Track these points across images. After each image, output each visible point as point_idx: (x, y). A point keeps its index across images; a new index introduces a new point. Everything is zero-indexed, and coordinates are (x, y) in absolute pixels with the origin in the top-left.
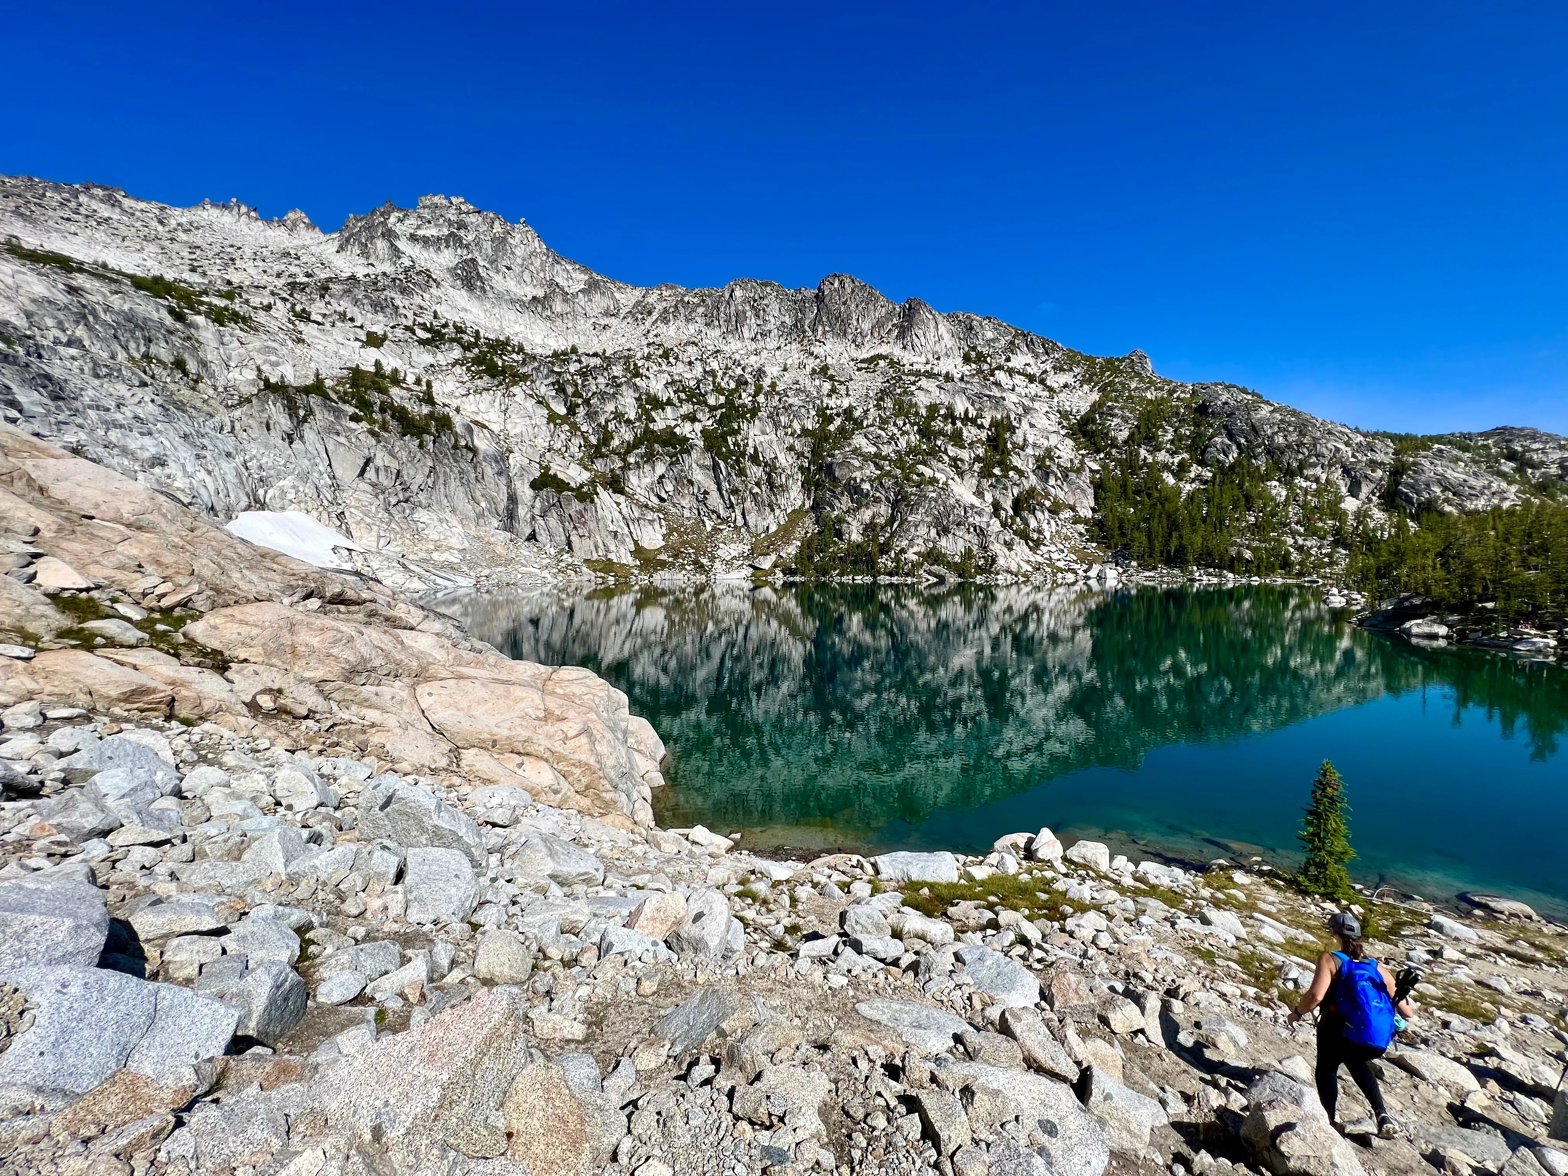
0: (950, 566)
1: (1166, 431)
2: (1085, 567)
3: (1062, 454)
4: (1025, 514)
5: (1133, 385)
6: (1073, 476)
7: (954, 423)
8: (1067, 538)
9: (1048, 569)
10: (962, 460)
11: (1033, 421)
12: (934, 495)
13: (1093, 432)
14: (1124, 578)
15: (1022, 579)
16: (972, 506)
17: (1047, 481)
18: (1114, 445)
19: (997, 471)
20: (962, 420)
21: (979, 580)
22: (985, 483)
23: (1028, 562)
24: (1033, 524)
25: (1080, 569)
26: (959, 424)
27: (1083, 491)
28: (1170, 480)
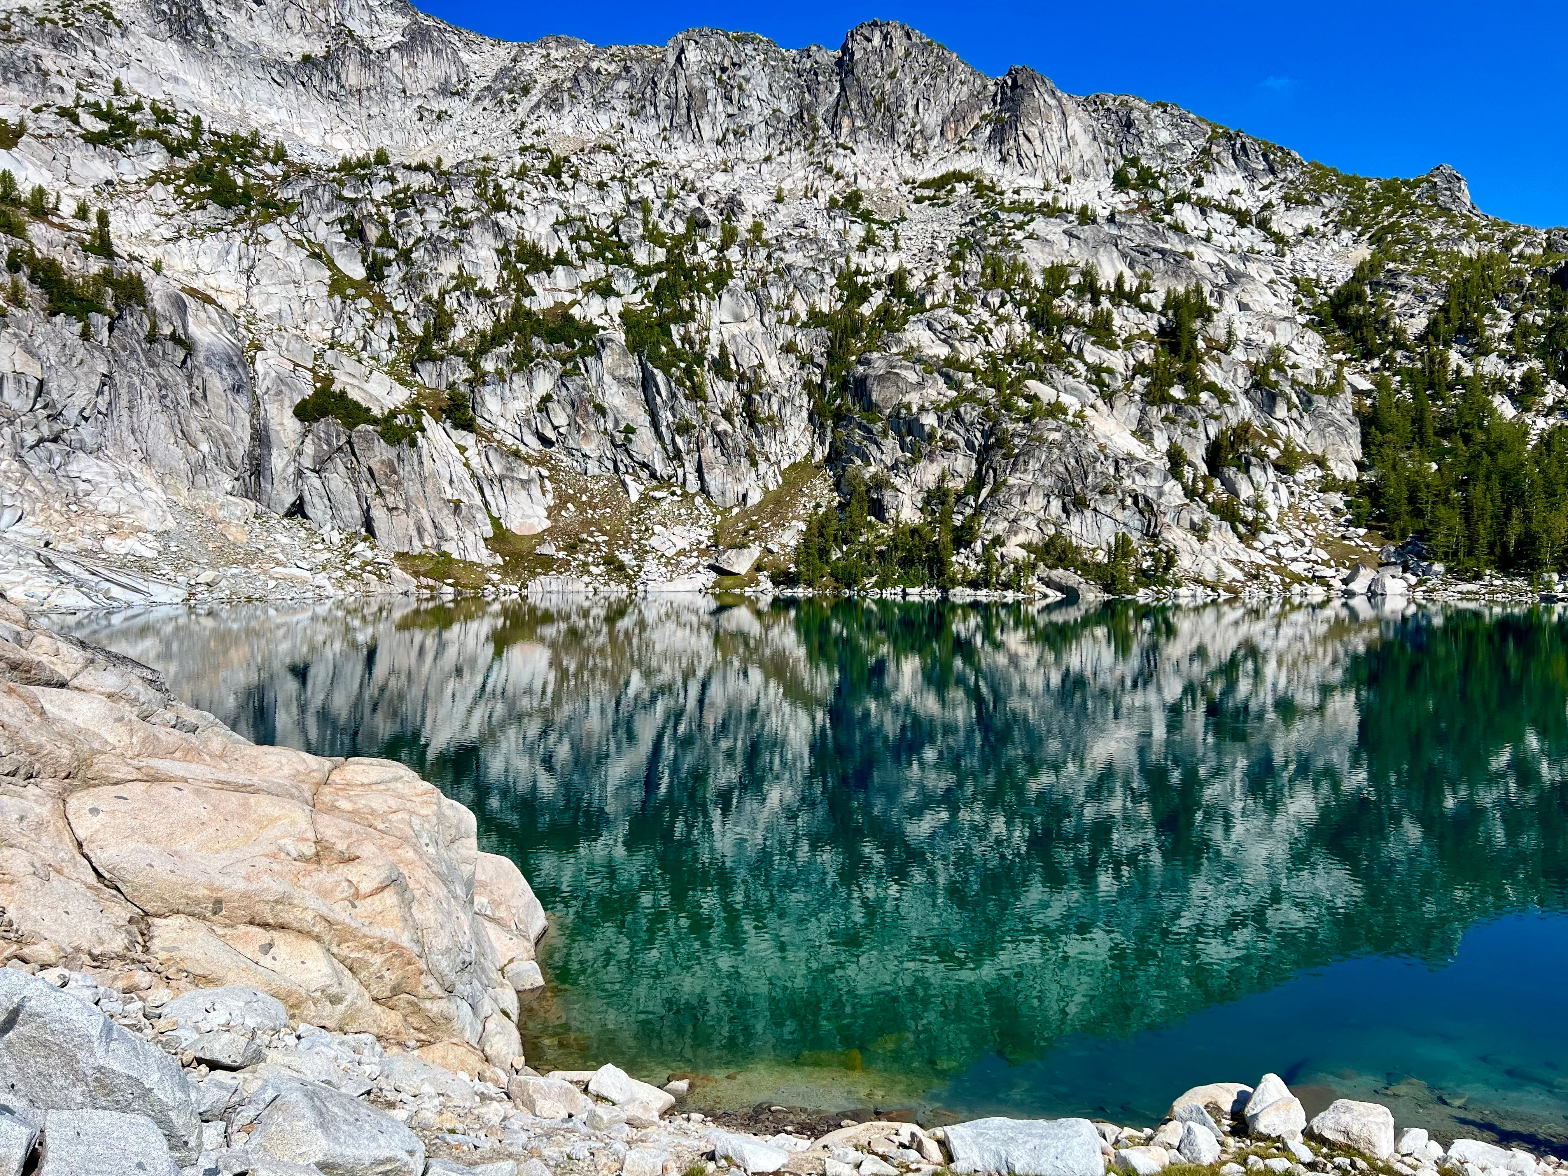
0: (1087, 569)
1: (1499, 318)
2: (1345, 573)
3: (1300, 360)
4: (1231, 472)
5: (1435, 232)
6: (1320, 401)
7: (1095, 302)
8: (1309, 519)
9: (1275, 578)
10: (1110, 371)
11: (1246, 299)
12: (1057, 436)
13: (1360, 319)
14: (1419, 596)
15: (1225, 596)
16: (1130, 458)
17: (1271, 412)
18: (1398, 344)
19: (1177, 392)
20: (1112, 297)
21: (1143, 596)
22: (1155, 414)
23: (1236, 563)
24: (1246, 491)
25: (1335, 576)
26: (1105, 303)
27: (1341, 430)
28: (1507, 410)
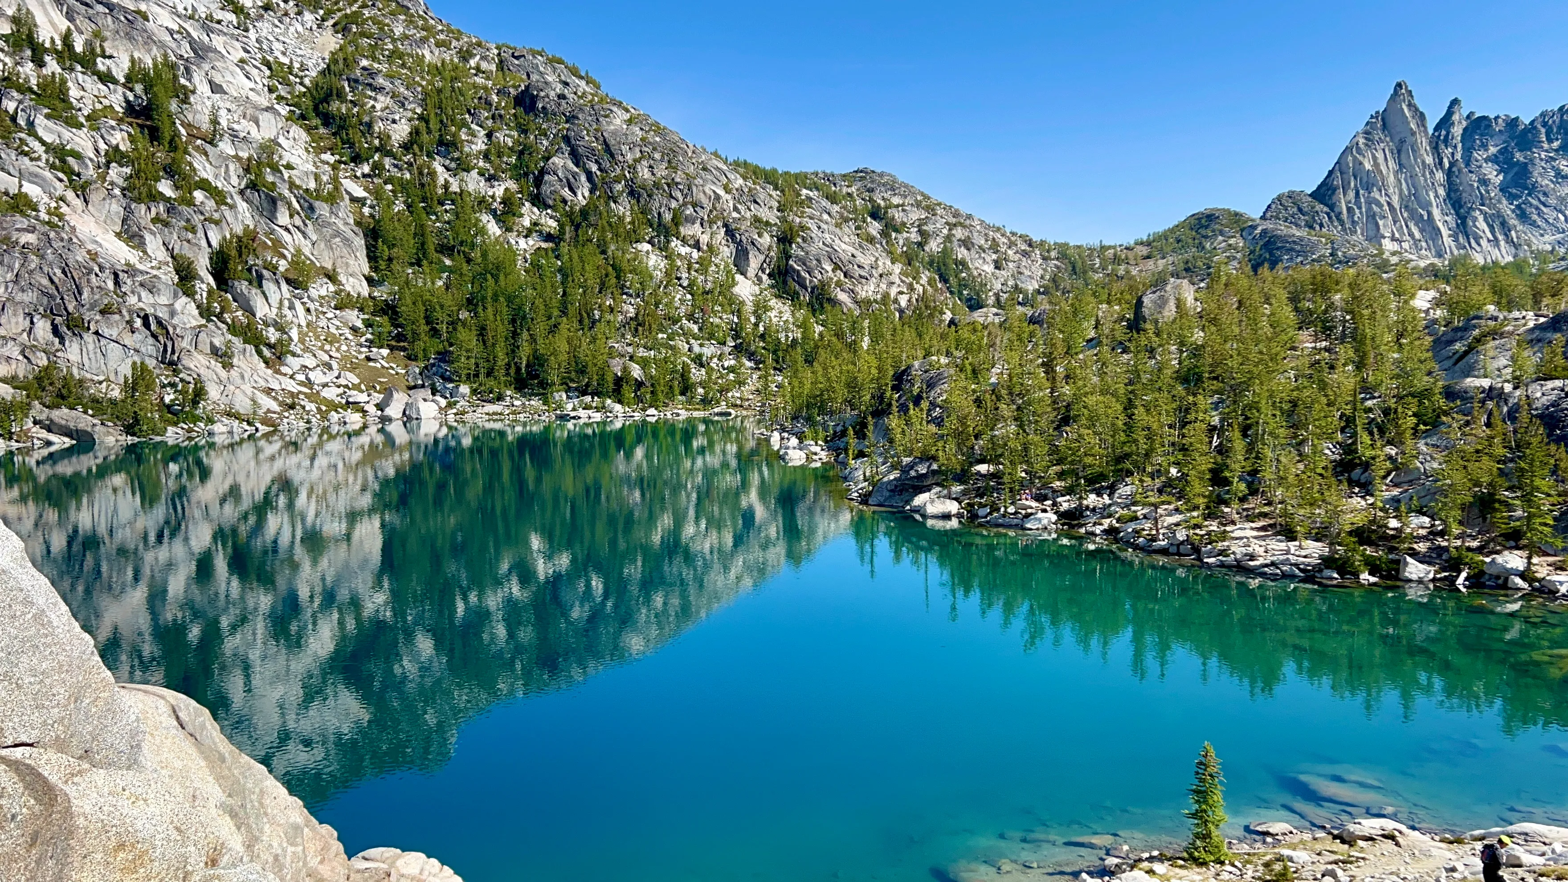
0: (97, 405)
1: (473, 134)
2: (378, 397)
3: (294, 160)
4: (243, 286)
5: (398, 30)
6: (323, 209)
7: (40, 63)
8: (331, 339)
9: (311, 406)
10: (78, 156)
11: (218, 79)
12: (30, 238)
13: (343, 118)
14: (451, 418)
15: (263, 429)
16: (131, 270)
17: (272, 218)
18: (384, 150)
19: (165, 187)
20: (60, 57)
21: (173, 435)
22: (143, 214)
23: (268, 391)
24: (262, 309)
25: (369, 400)
26: (52, 66)
27: (347, 241)
28: (494, 229)
